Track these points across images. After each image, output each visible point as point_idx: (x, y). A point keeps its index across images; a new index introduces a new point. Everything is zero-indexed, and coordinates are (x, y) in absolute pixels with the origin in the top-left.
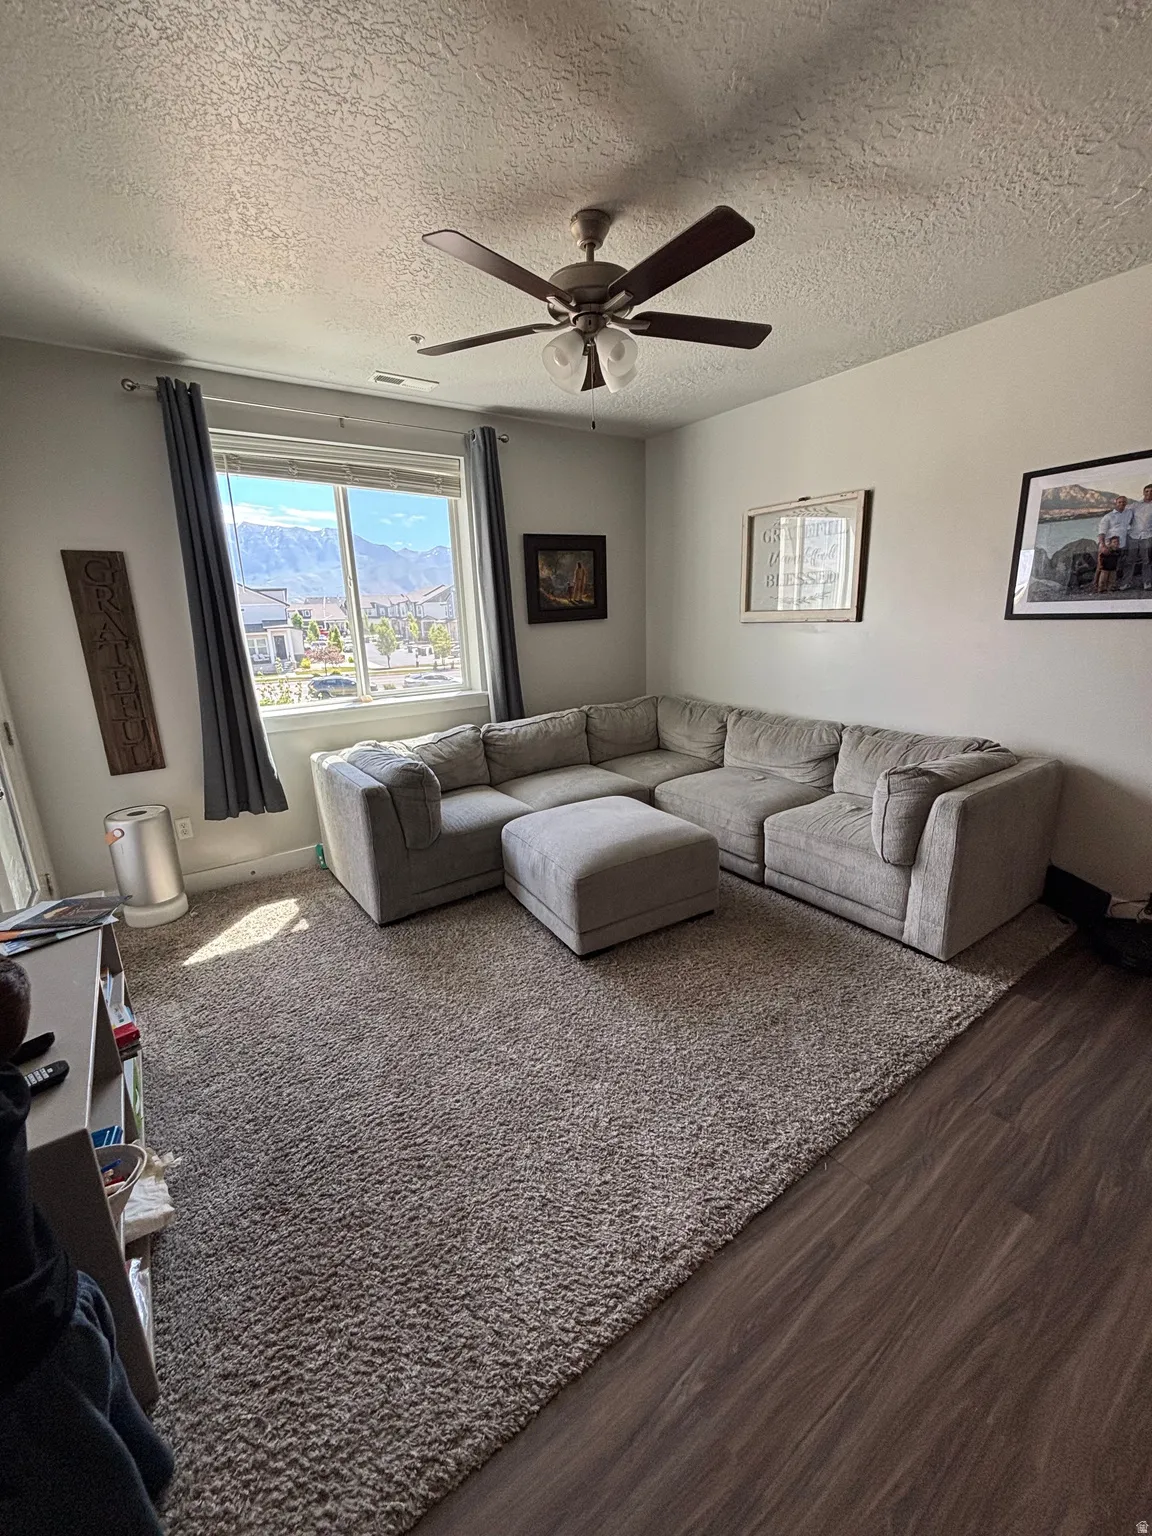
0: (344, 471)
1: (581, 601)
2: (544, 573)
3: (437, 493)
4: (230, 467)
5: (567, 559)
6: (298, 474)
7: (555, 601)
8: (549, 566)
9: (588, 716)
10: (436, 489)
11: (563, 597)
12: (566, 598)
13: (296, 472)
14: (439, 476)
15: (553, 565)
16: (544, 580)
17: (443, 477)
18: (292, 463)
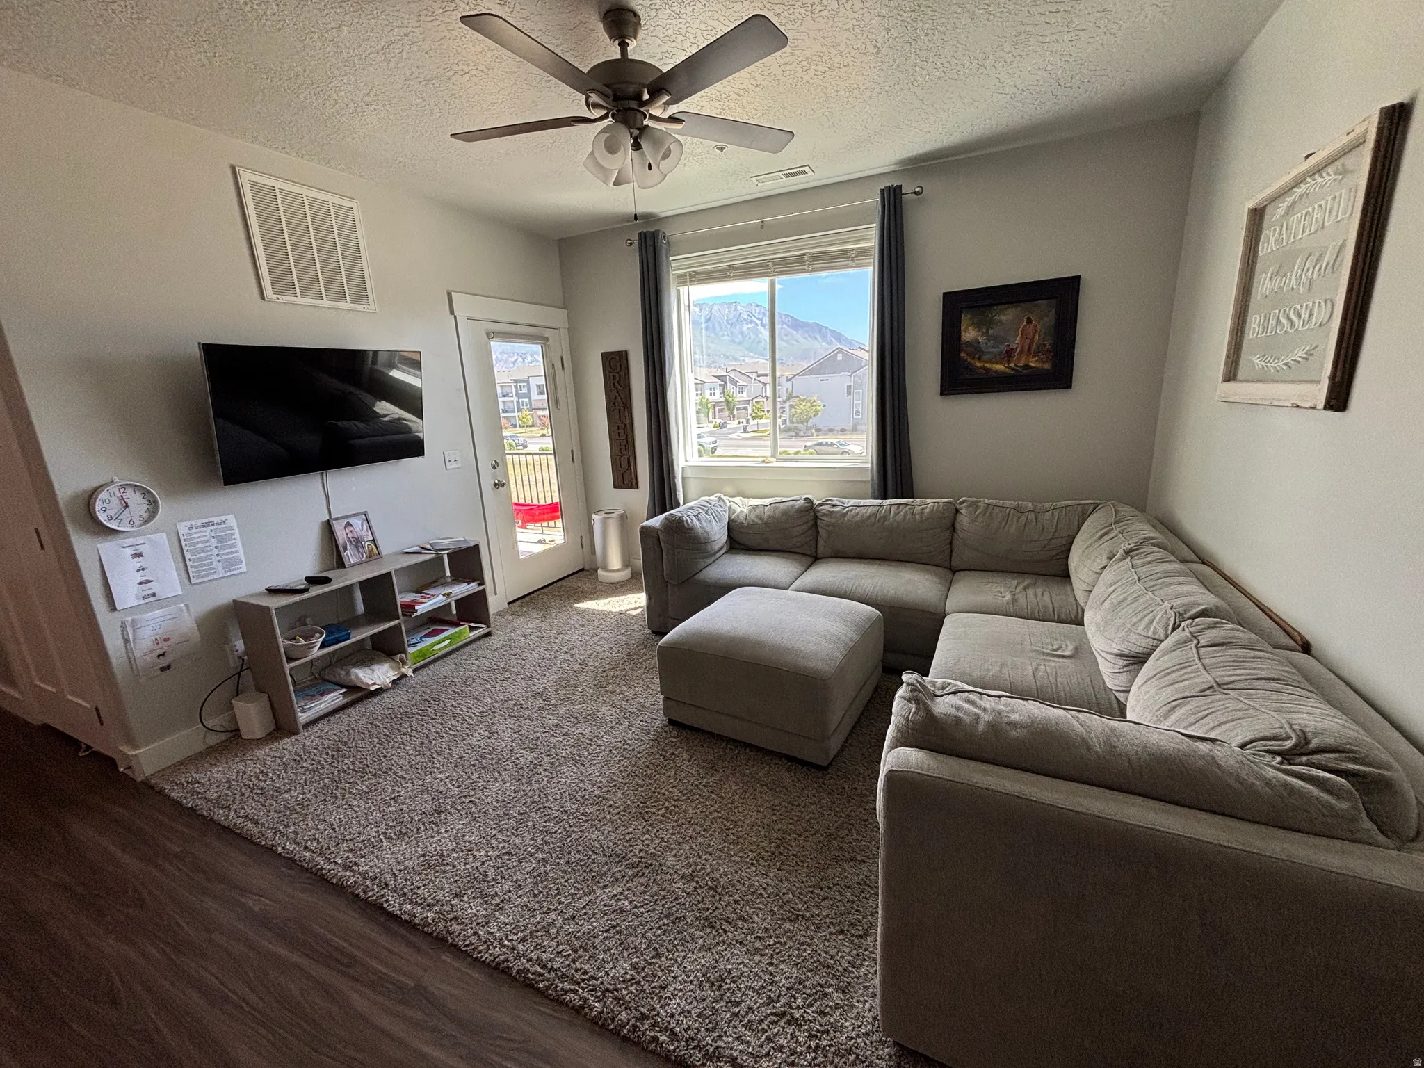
0: (768, 266)
1: (1027, 367)
2: (969, 334)
3: (852, 267)
4: (691, 281)
5: (1007, 316)
6: (734, 276)
7: (984, 368)
8: (979, 325)
9: (957, 511)
10: (850, 263)
11: (997, 363)
12: (1001, 363)
13: (732, 275)
14: (853, 249)
15: (983, 324)
16: (969, 344)
17: (858, 249)
18: (731, 268)
